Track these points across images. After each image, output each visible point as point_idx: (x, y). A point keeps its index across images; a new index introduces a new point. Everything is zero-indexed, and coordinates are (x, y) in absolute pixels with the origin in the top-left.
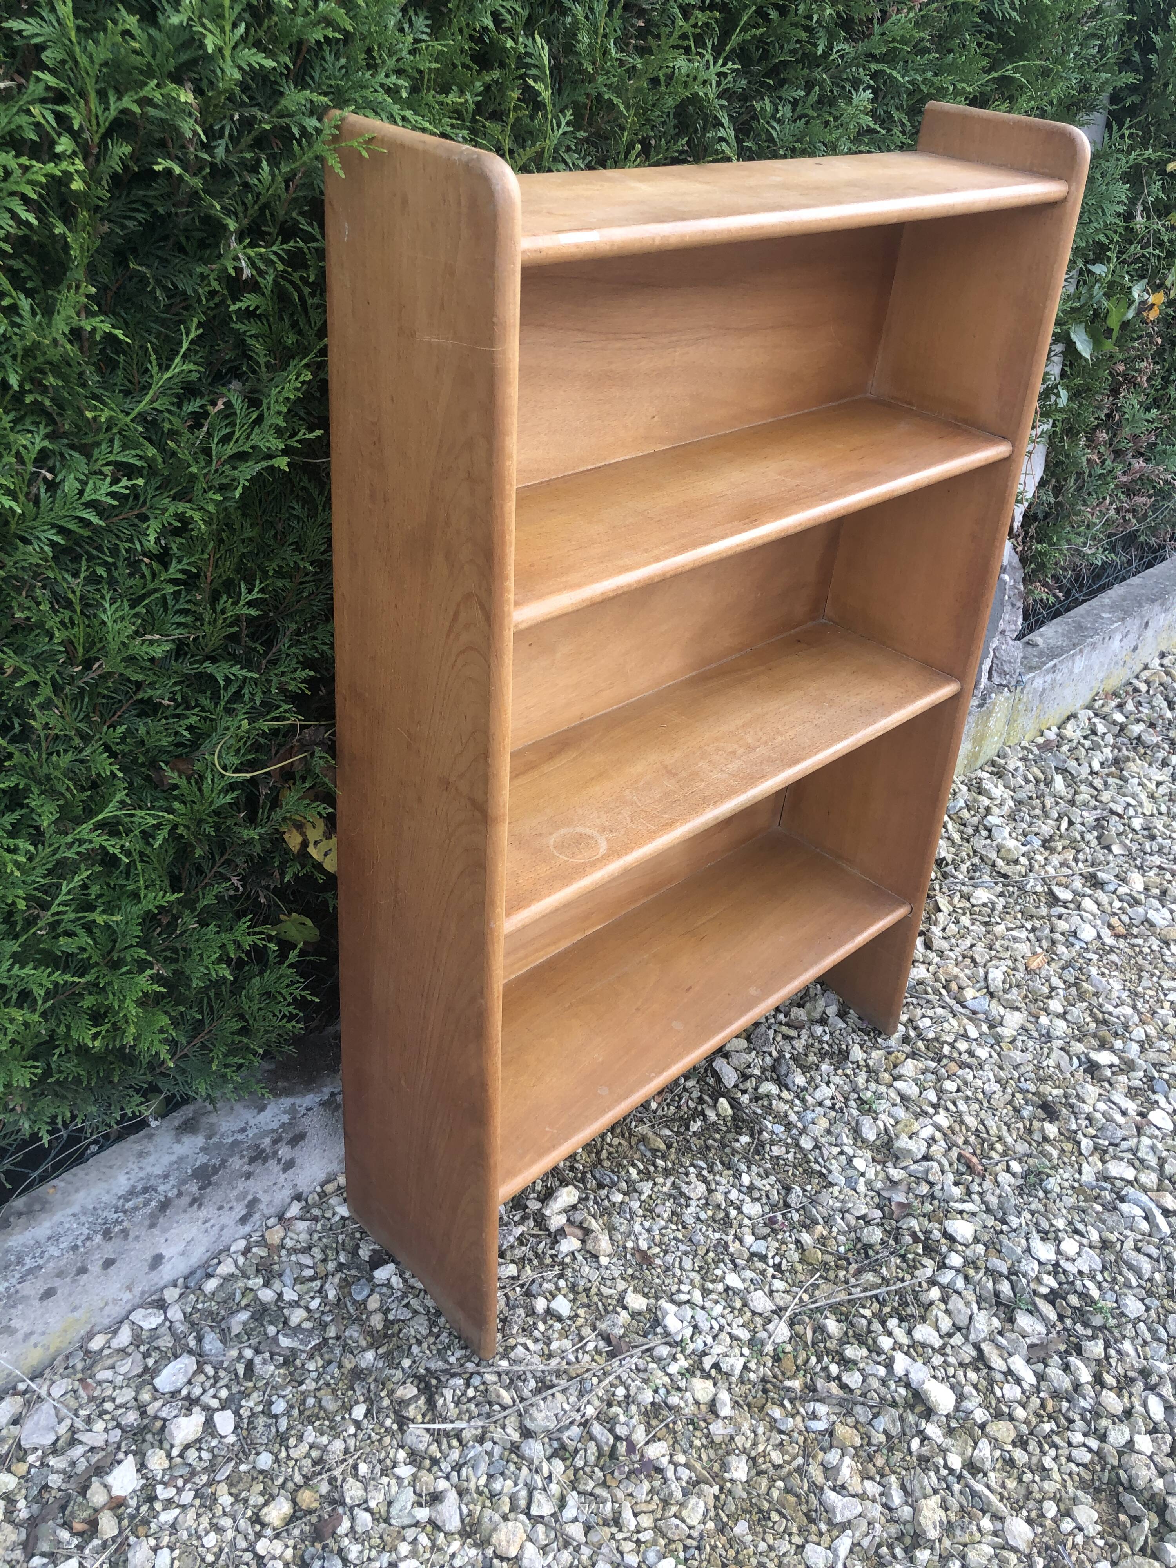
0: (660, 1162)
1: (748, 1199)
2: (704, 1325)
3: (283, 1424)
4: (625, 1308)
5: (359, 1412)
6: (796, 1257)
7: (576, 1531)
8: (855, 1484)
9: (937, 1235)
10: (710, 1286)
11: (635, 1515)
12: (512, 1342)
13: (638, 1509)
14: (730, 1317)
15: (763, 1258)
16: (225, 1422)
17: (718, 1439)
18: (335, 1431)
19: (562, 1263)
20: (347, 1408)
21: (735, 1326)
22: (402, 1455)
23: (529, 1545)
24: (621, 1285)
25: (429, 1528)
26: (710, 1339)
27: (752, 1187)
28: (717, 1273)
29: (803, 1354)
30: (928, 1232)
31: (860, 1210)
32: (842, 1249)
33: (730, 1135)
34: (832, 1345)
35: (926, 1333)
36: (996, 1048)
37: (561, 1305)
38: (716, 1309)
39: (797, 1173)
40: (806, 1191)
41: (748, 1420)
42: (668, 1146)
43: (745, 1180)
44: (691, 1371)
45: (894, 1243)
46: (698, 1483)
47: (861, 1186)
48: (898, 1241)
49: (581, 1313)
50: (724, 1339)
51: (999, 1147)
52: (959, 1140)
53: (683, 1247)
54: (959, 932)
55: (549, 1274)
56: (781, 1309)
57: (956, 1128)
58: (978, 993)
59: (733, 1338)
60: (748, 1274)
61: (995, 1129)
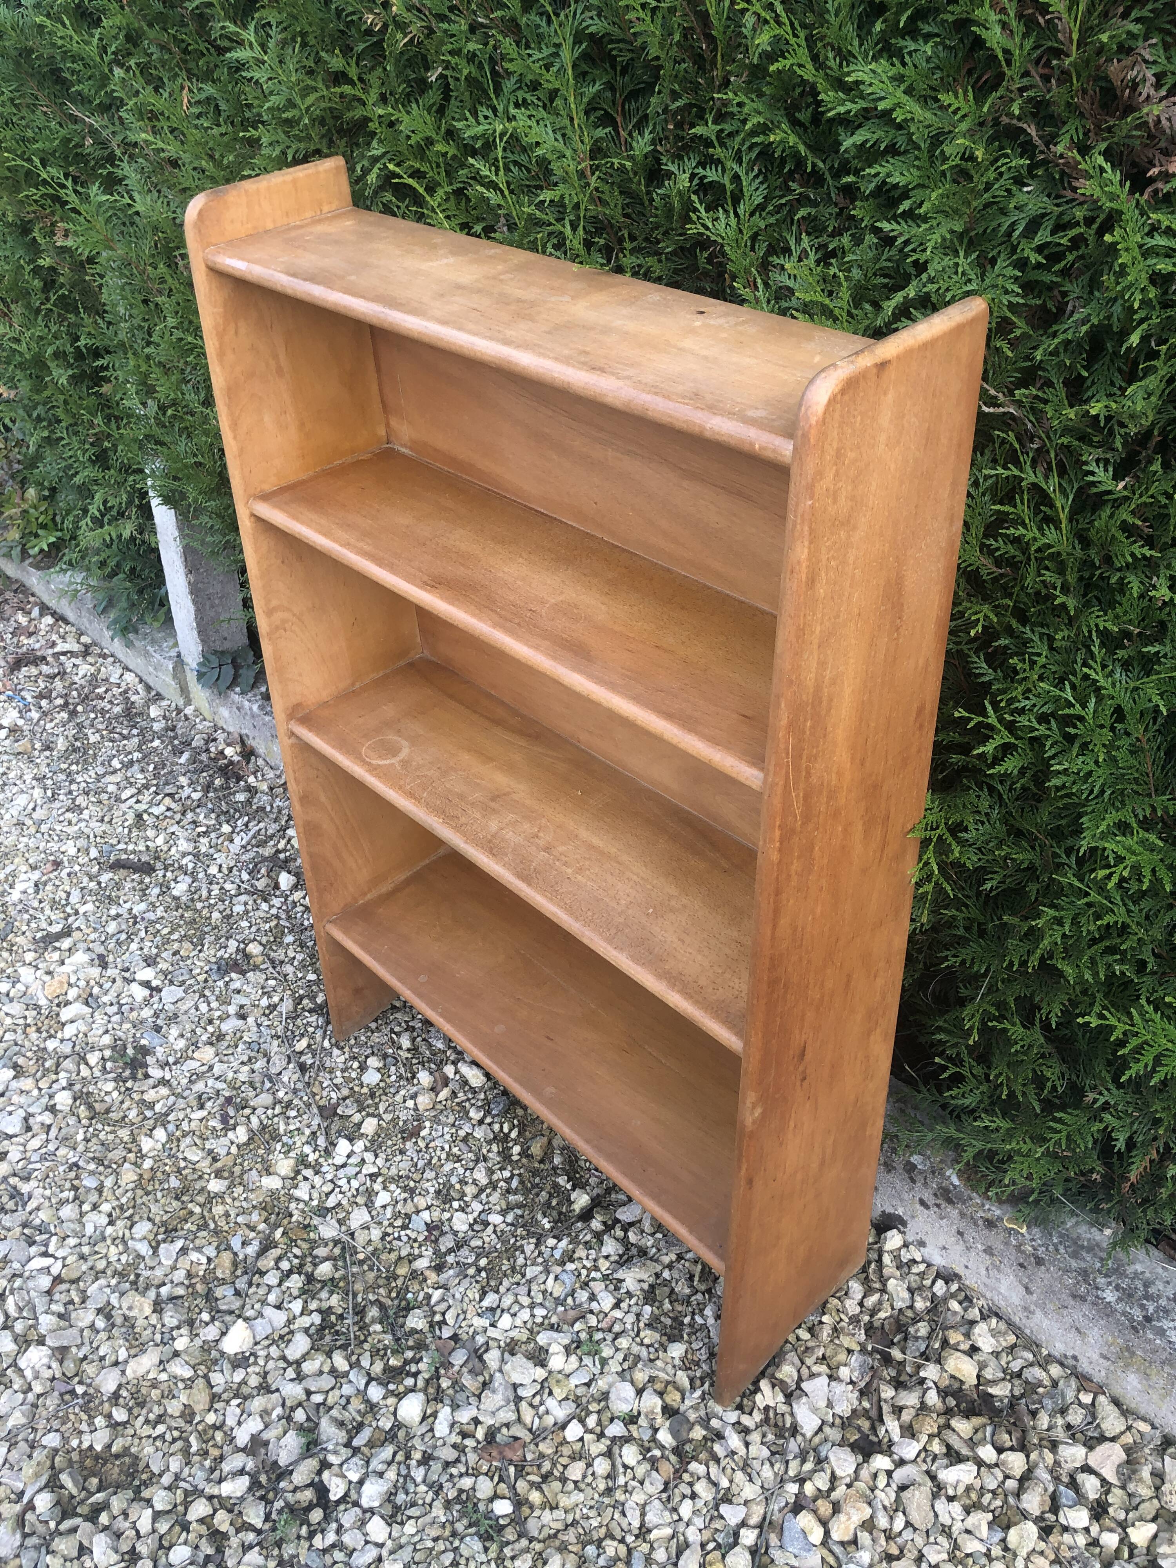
0: (517, 1149)
1: (471, 1219)
2: (341, 1173)
4: (365, 1117)
5: (313, 977)
6: (405, 1252)
7: (199, 1087)
8: (184, 1264)
9: (409, 1382)
10: (380, 1180)
11: (201, 1120)
12: (346, 1049)
13: (204, 1121)
14: (349, 1194)
15: (406, 1227)
18: (300, 967)
21: (340, 1196)
22: (276, 999)
23: (198, 1064)
24: (388, 1117)
25: (224, 1016)
26: (329, 1177)
27: (486, 1224)
28: (393, 1187)
29: (305, 1246)
30: (415, 1375)
31: (450, 1317)
32: (410, 1295)
33: (555, 1214)
34: (309, 1268)
35: (300, 1345)
36: (711, 1546)
37: (372, 1077)
38: (355, 1184)
39: (504, 1268)
40: (479, 1270)
41: (255, 1198)
42: (541, 1161)
43: (495, 1218)
44: (302, 1161)
45: (411, 1343)
46: (215, 1160)
47: (480, 1323)
48: (410, 1348)
49: (365, 1090)
50: (327, 1188)
51: (535, 1497)
52: (546, 1448)
53: (421, 1164)
54: (968, 1555)
55: (402, 1070)
56: (352, 1235)
57: (566, 1451)
58: (824, 1543)
59: (328, 1195)
60: (389, 1212)
61: (565, 1501)
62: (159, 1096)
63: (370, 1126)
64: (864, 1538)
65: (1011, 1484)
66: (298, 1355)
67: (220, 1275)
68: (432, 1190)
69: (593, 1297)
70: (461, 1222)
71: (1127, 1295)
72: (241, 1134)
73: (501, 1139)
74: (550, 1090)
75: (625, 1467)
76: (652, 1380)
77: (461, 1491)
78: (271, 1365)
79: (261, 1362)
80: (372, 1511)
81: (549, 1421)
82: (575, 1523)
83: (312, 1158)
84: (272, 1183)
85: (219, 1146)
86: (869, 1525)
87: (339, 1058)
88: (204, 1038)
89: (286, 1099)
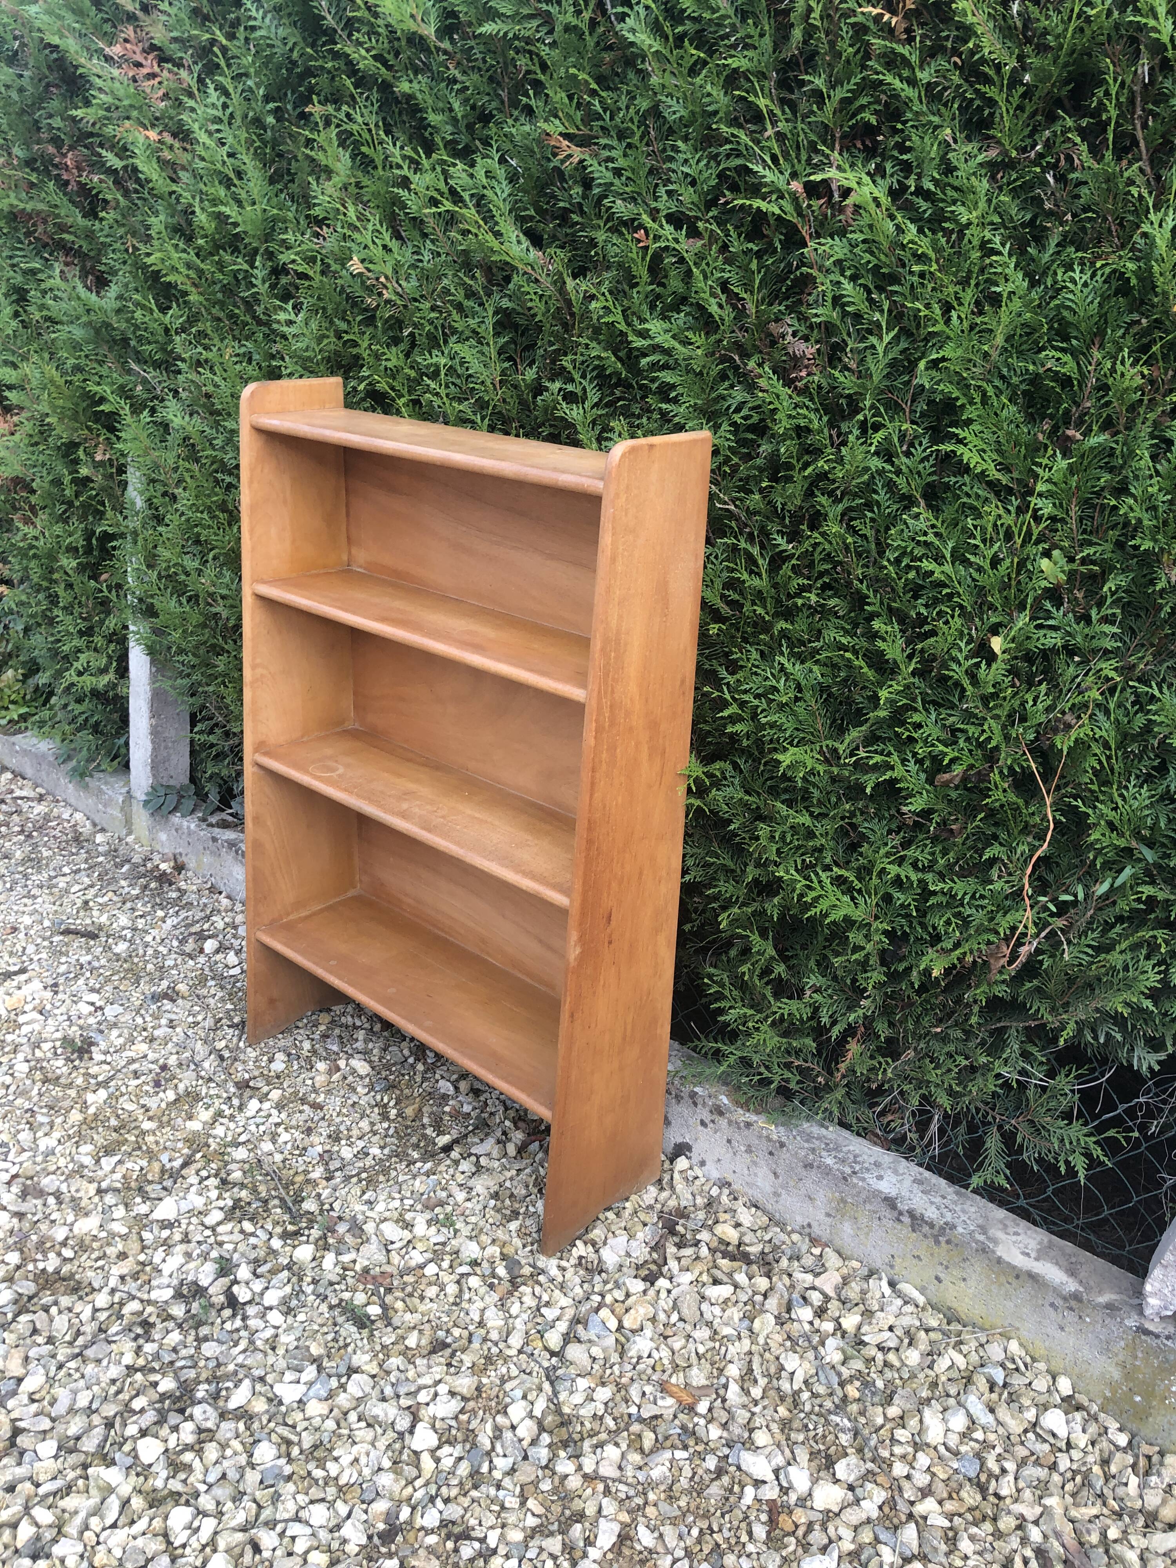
0: (394, 1112)
1: (355, 1150)
2: (251, 1121)
3: (231, 986)
4: (272, 1089)
5: (231, 1007)
8: (121, 1170)
9: (303, 1239)
10: (283, 1127)
11: (137, 1086)
12: (257, 1049)
14: (257, 1134)
15: (302, 1155)
18: (220, 1000)
19: (310, 1068)
20: (233, 1004)
21: (250, 1135)
22: (200, 1018)
23: (135, 1053)
24: (290, 1090)
25: (156, 1026)
26: (241, 1123)
27: (368, 1154)
28: (293, 1131)
29: (220, 1163)
30: (308, 1236)
31: (336, 1206)
32: (304, 1193)
33: (422, 1149)
34: (223, 1175)
35: (216, 1216)
36: (533, 1332)
37: (278, 1066)
38: (262, 1128)
39: (380, 1180)
40: (360, 1181)
41: (180, 1134)
43: (375, 1151)
44: (220, 1113)
45: (304, 1219)
46: (147, 1110)
47: (360, 1209)
48: (304, 1222)
49: (272, 1074)
50: (240, 1130)
51: (399, 1305)
52: (409, 1279)
54: (723, 1337)
55: (303, 1063)
56: (259, 1158)
57: (424, 1281)
58: (618, 1329)
59: (240, 1134)
60: (289, 1145)
61: (422, 1308)
62: (101, 1071)
64: (648, 1326)
66: (214, 1222)
67: (150, 1177)
68: (324, 1133)
69: (450, 1196)
70: (347, 1153)
71: (842, 1161)
72: (170, 1096)
73: (382, 1105)
75: (470, 1289)
77: (341, 1300)
78: (191, 1227)
79: (184, 1226)
80: (271, 1308)
81: (412, 1263)
82: (429, 1320)
83: (227, 1112)
84: (195, 1126)
85: (152, 1103)
86: (652, 1319)
87: (252, 1053)
88: (140, 1038)
89: (207, 1076)
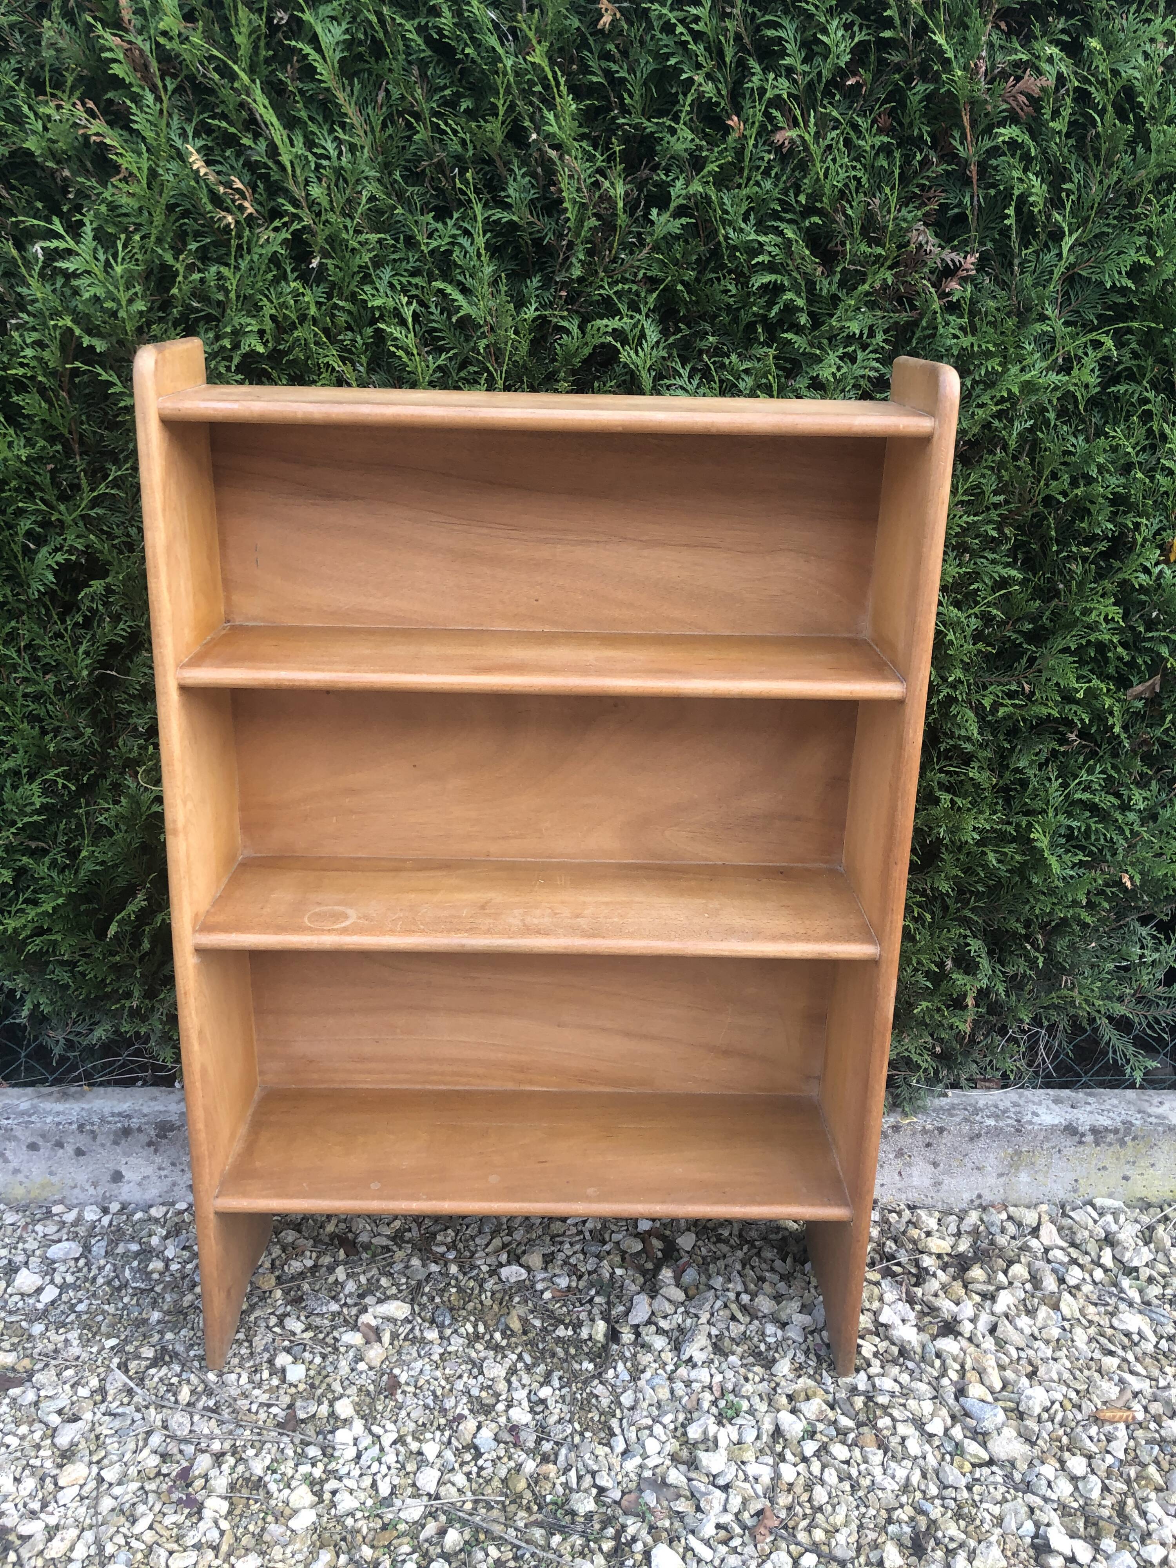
0: (498, 1336)
1: (526, 1407)
2: (365, 1460)
3: (73, 1317)
4: (331, 1405)
5: (113, 1342)
6: (503, 1473)
7: (107, 1503)
9: (639, 1546)
10: (409, 1439)
11: (151, 1528)
12: (238, 1370)
13: (157, 1526)
14: (393, 1471)
15: (478, 1455)
16: (50, 1294)
17: (266, 1537)
18: (85, 1343)
19: (336, 1349)
20: (109, 1336)
21: (387, 1479)
22: (94, 1382)
23: (77, 1488)
24: (352, 1391)
25: (49, 1432)
26: (356, 1472)
27: (543, 1401)
28: (428, 1436)
29: (406, 1539)
30: (634, 1540)
31: (604, 1480)
32: (549, 1498)
33: (583, 1357)
34: (434, 1551)
36: (948, 1457)
37: (296, 1373)
38: (390, 1458)
39: (596, 1418)
40: (581, 1434)
41: (301, 1547)
42: (525, 1333)
43: (545, 1392)
44: (312, 1482)
45: (597, 1526)
46: (216, 1548)
47: (631, 1465)
48: (603, 1529)
49: (302, 1387)
50: (367, 1482)
51: (819, 1535)
52: (784, 1500)
53: (430, 1401)
54: (1058, 1340)
55: (318, 1349)
56: (438, 1497)
57: (798, 1489)
58: (996, 1400)
59: (374, 1485)
60: (449, 1455)
61: (839, 1519)
62: (67, 1544)
63: (344, 1409)
64: (1009, 1374)
65: (1028, 1286)
68: (466, 1412)
69: (688, 1384)
70: (521, 1415)
71: (997, 1117)
72: (215, 1506)
73: (474, 1339)
74: (591, 1191)
75: (847, 1462)
76: (790, 1398)
81: (766, 1480)
82: (861, 1527)
83: (318, 1472)
84: (304, 1520)
86: (1002, 1368)
87: (239, 1380)
88: (48, 1464)
89: (227, 1446)
